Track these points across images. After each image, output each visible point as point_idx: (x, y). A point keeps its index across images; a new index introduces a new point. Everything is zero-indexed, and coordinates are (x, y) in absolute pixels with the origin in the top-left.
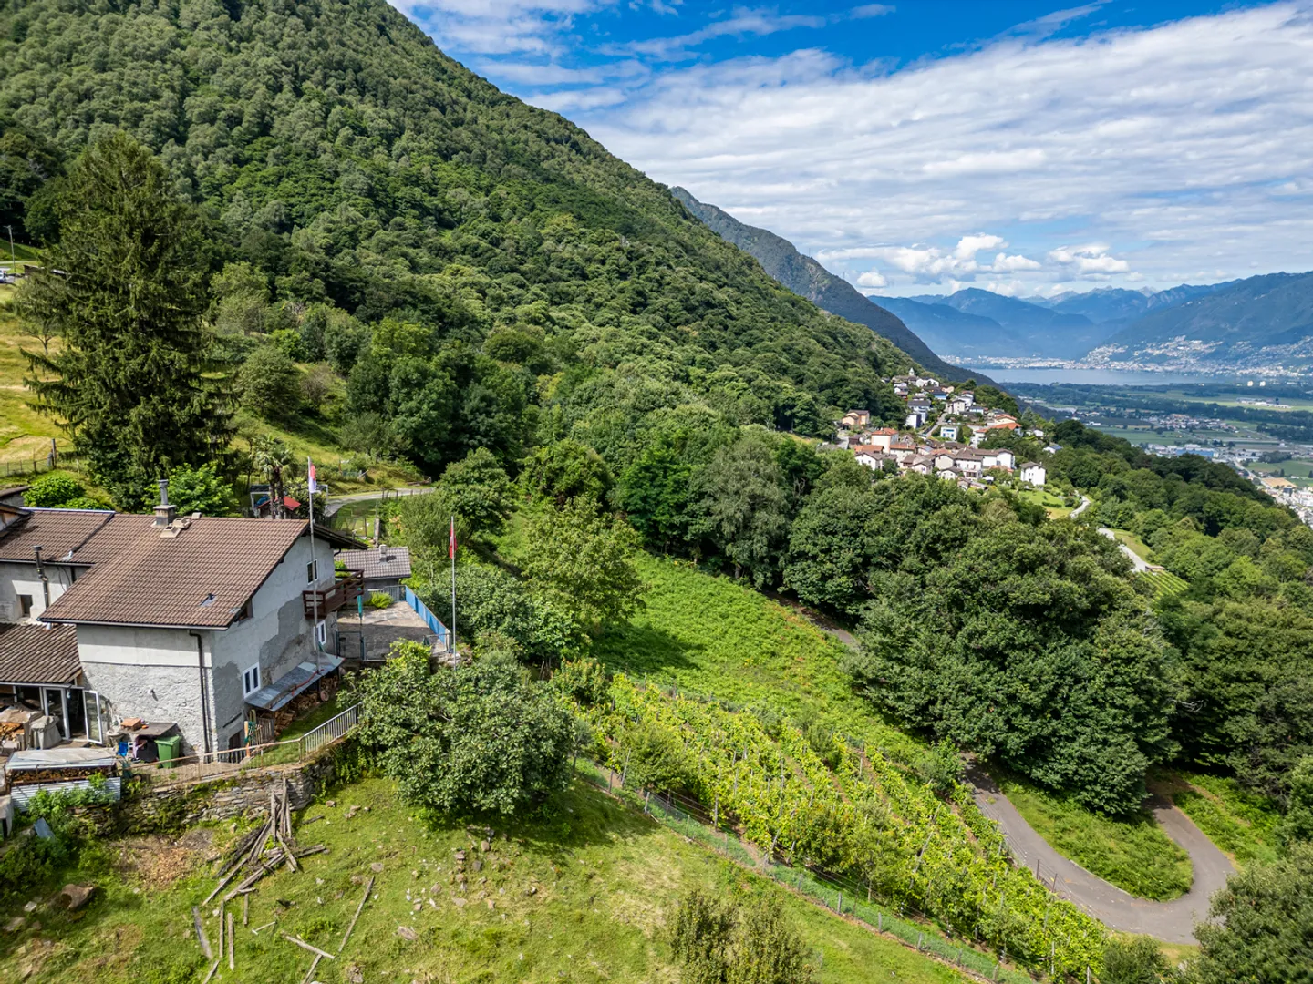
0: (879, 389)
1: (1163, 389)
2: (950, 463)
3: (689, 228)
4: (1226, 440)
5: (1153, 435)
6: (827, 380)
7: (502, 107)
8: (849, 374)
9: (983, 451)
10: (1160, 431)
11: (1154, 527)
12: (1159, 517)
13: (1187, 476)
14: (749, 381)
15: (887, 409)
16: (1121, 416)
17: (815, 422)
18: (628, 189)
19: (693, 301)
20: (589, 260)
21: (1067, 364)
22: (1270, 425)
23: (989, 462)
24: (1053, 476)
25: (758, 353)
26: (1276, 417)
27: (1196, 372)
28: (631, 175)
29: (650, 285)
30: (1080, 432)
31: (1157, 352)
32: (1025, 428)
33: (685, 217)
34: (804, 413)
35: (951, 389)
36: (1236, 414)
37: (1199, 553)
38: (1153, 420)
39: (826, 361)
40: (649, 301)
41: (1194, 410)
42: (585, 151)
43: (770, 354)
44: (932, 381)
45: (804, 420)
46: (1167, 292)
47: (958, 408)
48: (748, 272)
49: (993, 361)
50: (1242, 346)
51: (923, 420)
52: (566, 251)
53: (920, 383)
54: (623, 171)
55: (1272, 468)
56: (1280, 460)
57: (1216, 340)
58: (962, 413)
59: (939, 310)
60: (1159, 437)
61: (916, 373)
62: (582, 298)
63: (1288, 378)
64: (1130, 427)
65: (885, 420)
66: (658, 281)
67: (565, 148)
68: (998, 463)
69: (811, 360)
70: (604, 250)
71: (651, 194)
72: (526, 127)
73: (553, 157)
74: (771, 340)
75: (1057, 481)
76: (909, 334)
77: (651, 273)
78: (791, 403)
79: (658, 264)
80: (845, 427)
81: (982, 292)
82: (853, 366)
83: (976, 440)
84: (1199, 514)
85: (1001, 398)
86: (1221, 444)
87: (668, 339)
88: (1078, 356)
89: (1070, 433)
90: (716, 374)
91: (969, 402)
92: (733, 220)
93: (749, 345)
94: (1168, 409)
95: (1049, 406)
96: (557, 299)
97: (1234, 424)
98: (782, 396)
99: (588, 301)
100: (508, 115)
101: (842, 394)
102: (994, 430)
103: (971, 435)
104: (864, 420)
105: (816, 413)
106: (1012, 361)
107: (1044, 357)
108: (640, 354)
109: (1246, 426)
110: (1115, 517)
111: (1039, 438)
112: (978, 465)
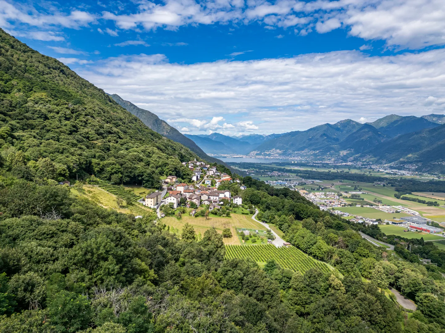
0: (181, 167)
1: (271, 164)
2: (206, 197)
3: (111, 105)
4: (289, 179)
5: (269, 178)
6: (160, 164)
7: (30, 53)
8: (169, 161)
9: (219, 191)
10: (271, 177)
11: (283, 223)
12: (284, 219)
13: (286, 195)
14: (122, 165)
15: (184, 175)
16: (260, 172)
17: (152, 182)
18: (85, 89)
19: (102, 131)
20: (50, 112)
21: (244, 157)
22: (299, 174)
23: (222, 196)
24: (244, 200)
25: (130, 152)
26: (300, 172)
27: (279, 159)
28: (87, 84)
29: (81, 123)
30: (251, 181)
31: (268, 153)
32: (233, 180)
33: (110, 102)
34: (147, 178)
35: (209, 166)
36: (290, 171)
37: (303, 237)
38: (269, 173)
39: (160, 156)
40: (79, 130)
41: (279, 170)
42: (67, 73)
43: (135, 153)
44: (202, 163)
45: (148, 181)
46: (269, 136)
47: (211, 173)
48: (134, 122)
49: (223, 155)
50: (290, 151)
51: (199, 177)
52: (38, 107)
53: (198, 164)
54: (84, 83)
55: (302, 187)
56: (303, 185)
57: (283, 150)
58: (212, 175)
59: (206, 139)
60: (271, 178)
61: (197, 160)
62: (40, 127)
63: (302, 160)
64: (263, 176)
65: (183, 179)
66: (85, 122)
67: (57, 72)
68: (225, 195)
69: (154, 155)
70: (59, 108)
71: (96, 92)
72: (39, 62)
73: (51, 74)
74: (137, 147)
75: (246, 202)
76: (197, 146)
77: (82, 118)
78: (141, 174)
79: (86, 115)
80: (167, 183)
81: (219, 134)
82: (171, 158)
83: (218, 184)
84: (293, 212)
85: (225, 169)
86: (287, 180)
87: (83, 146)
88: (247, 154)
89: (248, 182)
90: (105, 162)
91: (214, 170)
92: (136, 107)
93: (127, 149)
94: (272, 170)
95: (240, 169)
96: (26, 127)
97: (290, 174)
98: (137, 171)
99: (43, 128)
100: (32, 57)
101: (166, 169)
102: (223, 181)
103: (216, 183)
104: (174, 180)
105: (153, 178)
106: (228, 155)
107: (237, 154)
108: (62, 153)
109: (293, 175)
110: (268, 218)
111: (238, 183)
112: (217, 198)
